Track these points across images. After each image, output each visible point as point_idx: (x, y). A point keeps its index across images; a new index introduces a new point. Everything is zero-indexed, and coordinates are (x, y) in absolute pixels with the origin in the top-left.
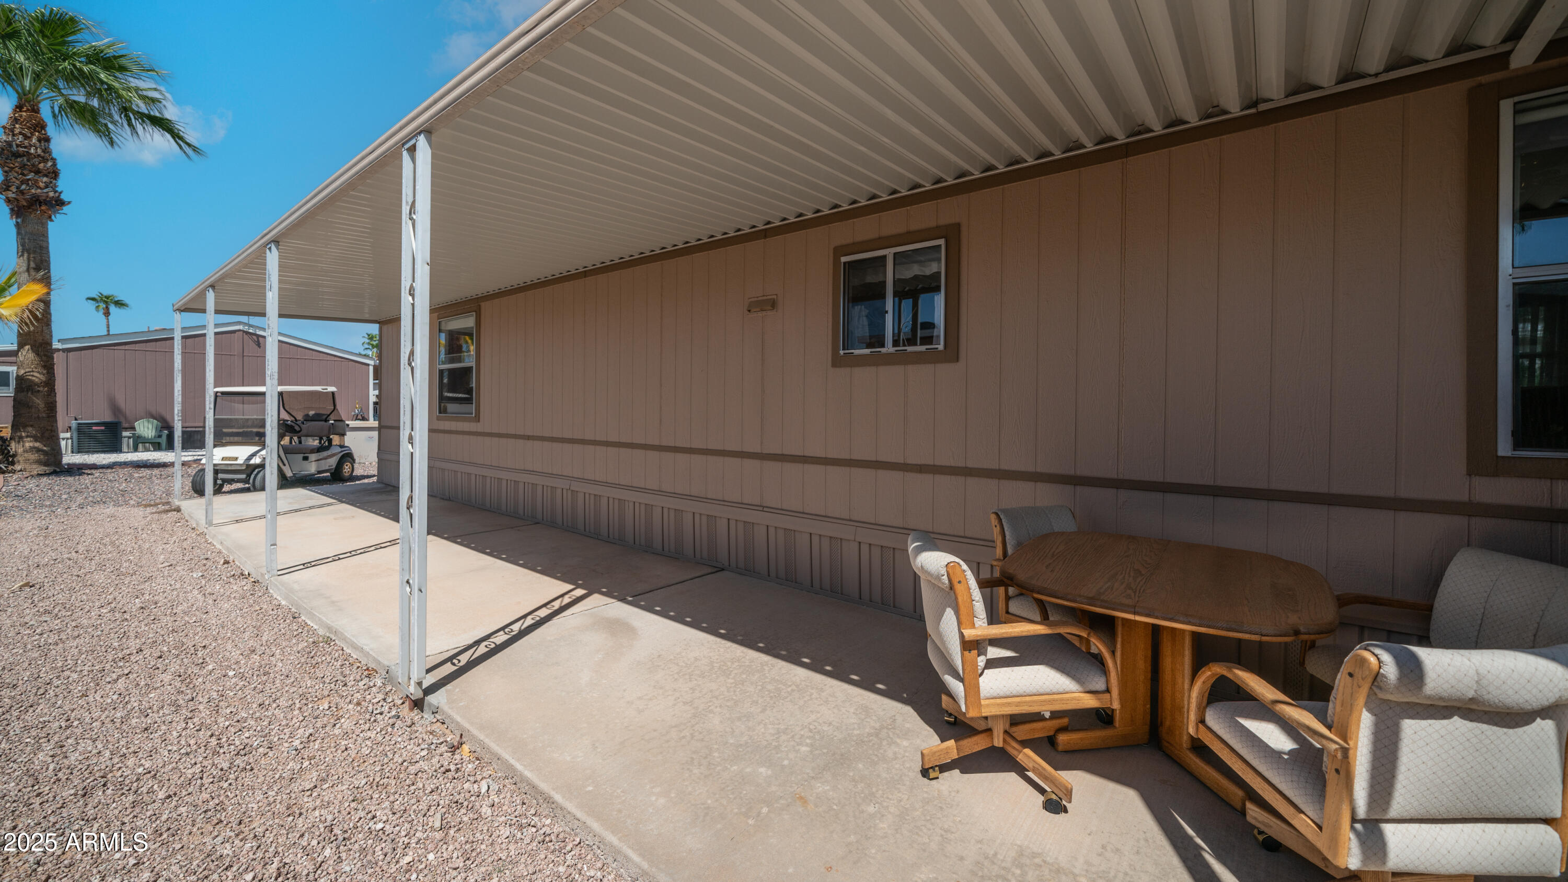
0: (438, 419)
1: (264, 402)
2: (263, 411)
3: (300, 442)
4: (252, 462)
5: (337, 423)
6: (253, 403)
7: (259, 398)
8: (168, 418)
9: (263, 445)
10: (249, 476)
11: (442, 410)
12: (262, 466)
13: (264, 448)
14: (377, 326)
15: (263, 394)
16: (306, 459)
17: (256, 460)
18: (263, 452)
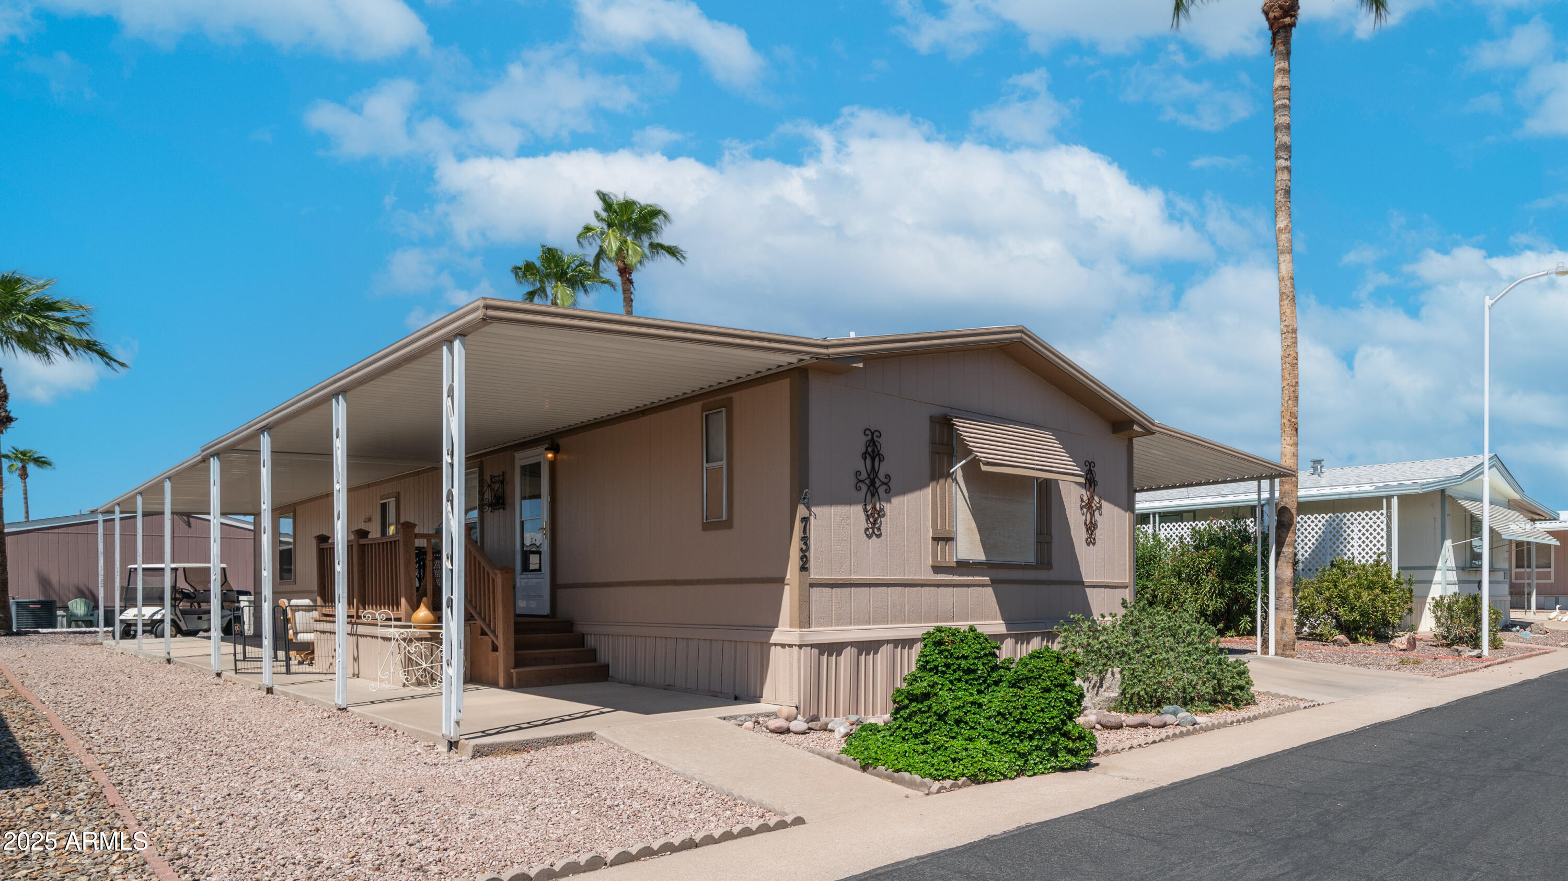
0: (280, 584)
1: (163, 575)
2: (163, 582)
3: (200, 607)
4: (155, 618)
5: (229, 593)
6: (156, 576)
7: (160, 572)
8: (95, 591)
9: (163, 606)
10: (153, 628)
11: (281, 578)
12: (162, 621)
13: (164, 609)
14: (252, 517)
15: (163, 569)
16: (200, 618)
17: (158, 617)
18: (163, 611)
